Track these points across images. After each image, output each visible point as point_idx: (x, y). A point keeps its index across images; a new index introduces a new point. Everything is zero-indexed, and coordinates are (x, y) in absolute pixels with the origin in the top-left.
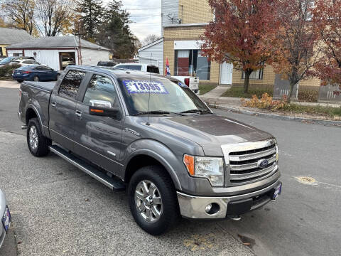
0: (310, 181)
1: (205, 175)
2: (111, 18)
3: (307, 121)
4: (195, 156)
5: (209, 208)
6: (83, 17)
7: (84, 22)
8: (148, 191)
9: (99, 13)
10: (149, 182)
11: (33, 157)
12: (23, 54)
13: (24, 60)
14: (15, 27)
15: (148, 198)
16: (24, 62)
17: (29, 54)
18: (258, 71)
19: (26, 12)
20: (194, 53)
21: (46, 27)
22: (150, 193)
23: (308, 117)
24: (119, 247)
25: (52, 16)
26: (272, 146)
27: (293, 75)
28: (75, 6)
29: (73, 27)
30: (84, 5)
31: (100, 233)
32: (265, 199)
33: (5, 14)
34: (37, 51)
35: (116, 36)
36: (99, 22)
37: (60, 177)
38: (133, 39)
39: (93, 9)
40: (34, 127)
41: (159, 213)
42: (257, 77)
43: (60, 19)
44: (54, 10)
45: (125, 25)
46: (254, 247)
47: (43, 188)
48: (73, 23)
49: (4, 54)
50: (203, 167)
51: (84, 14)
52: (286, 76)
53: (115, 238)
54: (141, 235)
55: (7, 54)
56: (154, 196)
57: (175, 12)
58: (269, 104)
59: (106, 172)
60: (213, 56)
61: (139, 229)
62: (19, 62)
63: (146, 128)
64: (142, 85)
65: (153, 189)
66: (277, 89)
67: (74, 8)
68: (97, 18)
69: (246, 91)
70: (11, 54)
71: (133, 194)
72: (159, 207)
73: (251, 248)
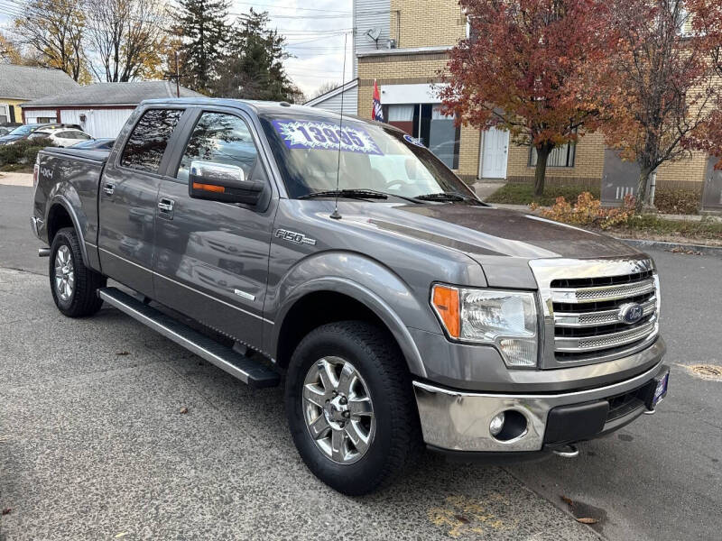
0: (716, 373)
1: (489, 337)
2: (244, 48)
3: (684, 250)
4: (460, 286)
5: (498, 423)
6: (186, 46)
7: (188, 56)
8: (336, 384)
9: (221, 37)
10: (339, 360)
11: (63, 317)
12: (58, 119)
13: (59, 130)
14: (43, 66)
15: (336, 402)
16: (58, 135)
17: (70, 117)
18: (566, 146)
19: (67, 34)
20: (423, 112)
21: (107, 67)
22: (343, 387)
23: (684, 241)
24: (263, 523)
25: (121, 44)
26: (645, 275)
27: (649, 149)
28: (169, 23)
29: (165, 67)
30: (189, 20)
31: (214, 488)
32: (634, 406)
33: (22, 38)
34: (86, 113)
35: (256, 84)
36: (220, 56)
37: (123, 359)
38: (292, 93)
39: (208, 29)
40: (66, 249)
41: (366, 440)
42: (563, 163)
43: (137, 50)
44: (126, 31)
45: (275, 61)
46: (607, 529)
47: (78, 385)
48: (165, 57)
49: (18, 119)
50: (480, 316)
51: (187, 40)
52: (632, 154)
53: (252, 504)
54: (319, 495)
55: (24, 118)
56: (352, 397)
57: (383, 25)
58: (594, 214)
59: (232, 342)
60: (466, 115)
61: (313, 481)
62: (48, 134)
63: (332, 226)
64: (319, 132)
65: (350, 378)
66: (610, 185)
67: (167, 27)
68: (216, 47)
69: (540, 192)
70: (32, 119)
71: (298, 391)
72: (364, 424)
73: (600, 530)
